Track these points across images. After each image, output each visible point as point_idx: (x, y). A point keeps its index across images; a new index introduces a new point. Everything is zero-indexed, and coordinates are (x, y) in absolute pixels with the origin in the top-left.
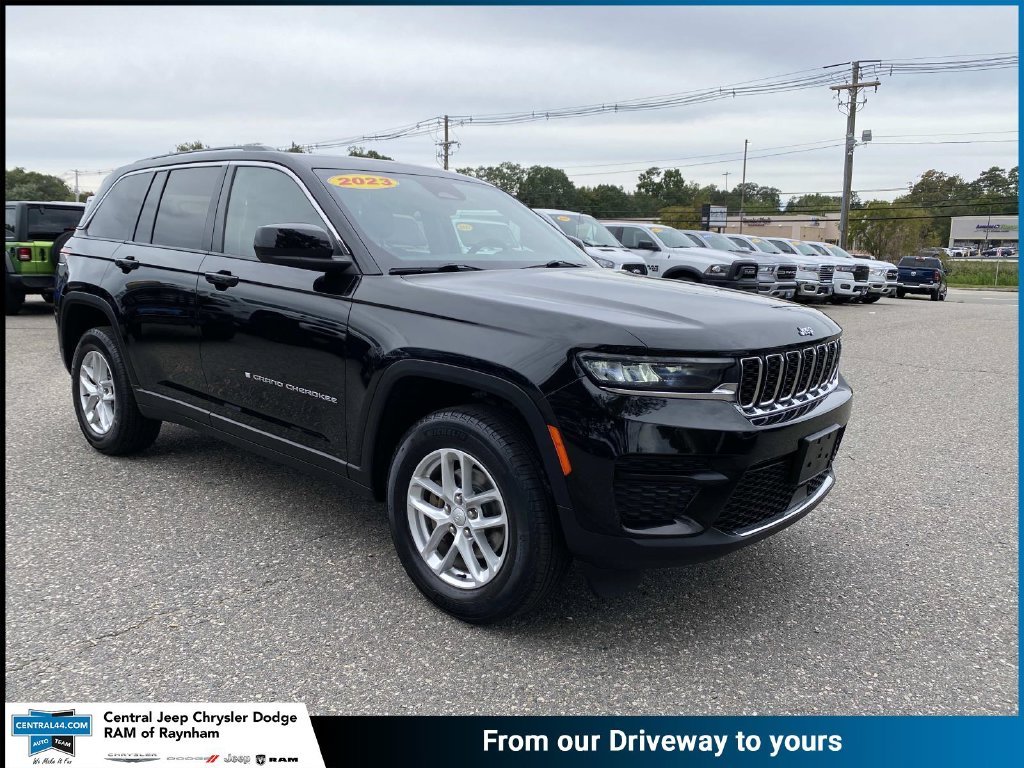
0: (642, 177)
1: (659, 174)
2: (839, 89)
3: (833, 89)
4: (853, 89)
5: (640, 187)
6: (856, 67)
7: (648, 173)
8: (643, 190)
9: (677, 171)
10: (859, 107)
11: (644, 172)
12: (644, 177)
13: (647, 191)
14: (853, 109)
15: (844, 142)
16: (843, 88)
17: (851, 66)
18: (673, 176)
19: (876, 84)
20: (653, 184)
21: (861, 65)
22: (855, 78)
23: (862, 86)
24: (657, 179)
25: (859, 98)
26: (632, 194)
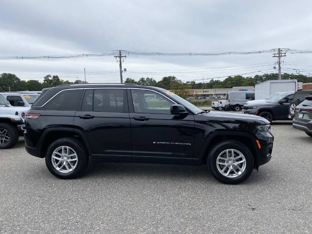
0: (45, 78)
1: (51, 77)
2: (116, 57)
3: (115, 57)
4: (120, 57)
5: (45, 81)
6: (120, 52)
7: (47, 76)
8: (46, 82)
9: (57, 76)
10: (122, 62)
11: (46, 76)
12: (46, 78)
13: (47, 82)
14: (121, 63)
15: (119, 71)
16: (118, 57)
17: (119, 51)
18: (56, 78)
19: (126, 57)
20: (49, 80)
21: (121, 51)
22: (120, 54)
23: (122, 57)
24: (50, 79)
25: (122, 60)
26: (42, 83)
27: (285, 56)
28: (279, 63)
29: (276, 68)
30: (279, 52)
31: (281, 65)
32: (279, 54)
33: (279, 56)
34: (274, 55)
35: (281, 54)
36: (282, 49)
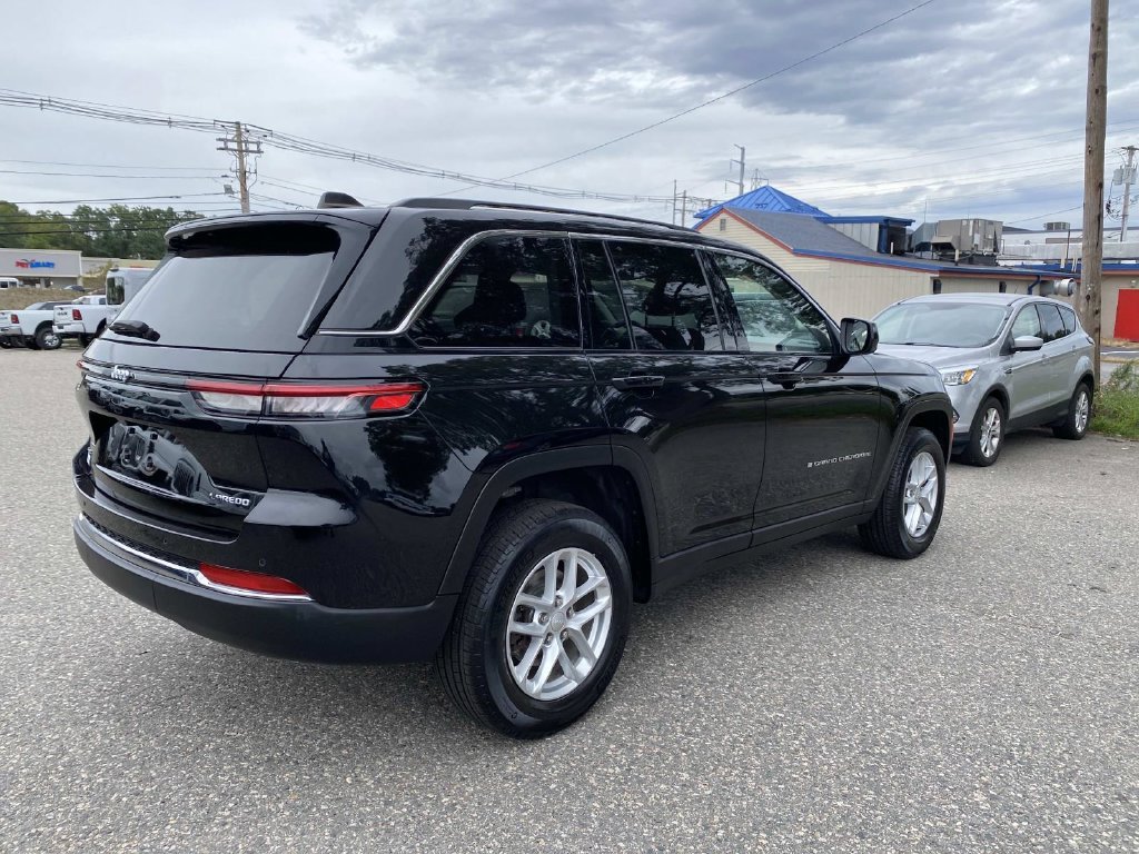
27: (259, 152)
28: (243, 175)
29: (233, 193)
30: (239, 134)
31: (248, 183)
32: (240, 143)
33: (241, 151)
34: (222, 145)
35: (247, 142)
36: (249, 128)
